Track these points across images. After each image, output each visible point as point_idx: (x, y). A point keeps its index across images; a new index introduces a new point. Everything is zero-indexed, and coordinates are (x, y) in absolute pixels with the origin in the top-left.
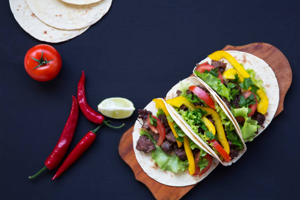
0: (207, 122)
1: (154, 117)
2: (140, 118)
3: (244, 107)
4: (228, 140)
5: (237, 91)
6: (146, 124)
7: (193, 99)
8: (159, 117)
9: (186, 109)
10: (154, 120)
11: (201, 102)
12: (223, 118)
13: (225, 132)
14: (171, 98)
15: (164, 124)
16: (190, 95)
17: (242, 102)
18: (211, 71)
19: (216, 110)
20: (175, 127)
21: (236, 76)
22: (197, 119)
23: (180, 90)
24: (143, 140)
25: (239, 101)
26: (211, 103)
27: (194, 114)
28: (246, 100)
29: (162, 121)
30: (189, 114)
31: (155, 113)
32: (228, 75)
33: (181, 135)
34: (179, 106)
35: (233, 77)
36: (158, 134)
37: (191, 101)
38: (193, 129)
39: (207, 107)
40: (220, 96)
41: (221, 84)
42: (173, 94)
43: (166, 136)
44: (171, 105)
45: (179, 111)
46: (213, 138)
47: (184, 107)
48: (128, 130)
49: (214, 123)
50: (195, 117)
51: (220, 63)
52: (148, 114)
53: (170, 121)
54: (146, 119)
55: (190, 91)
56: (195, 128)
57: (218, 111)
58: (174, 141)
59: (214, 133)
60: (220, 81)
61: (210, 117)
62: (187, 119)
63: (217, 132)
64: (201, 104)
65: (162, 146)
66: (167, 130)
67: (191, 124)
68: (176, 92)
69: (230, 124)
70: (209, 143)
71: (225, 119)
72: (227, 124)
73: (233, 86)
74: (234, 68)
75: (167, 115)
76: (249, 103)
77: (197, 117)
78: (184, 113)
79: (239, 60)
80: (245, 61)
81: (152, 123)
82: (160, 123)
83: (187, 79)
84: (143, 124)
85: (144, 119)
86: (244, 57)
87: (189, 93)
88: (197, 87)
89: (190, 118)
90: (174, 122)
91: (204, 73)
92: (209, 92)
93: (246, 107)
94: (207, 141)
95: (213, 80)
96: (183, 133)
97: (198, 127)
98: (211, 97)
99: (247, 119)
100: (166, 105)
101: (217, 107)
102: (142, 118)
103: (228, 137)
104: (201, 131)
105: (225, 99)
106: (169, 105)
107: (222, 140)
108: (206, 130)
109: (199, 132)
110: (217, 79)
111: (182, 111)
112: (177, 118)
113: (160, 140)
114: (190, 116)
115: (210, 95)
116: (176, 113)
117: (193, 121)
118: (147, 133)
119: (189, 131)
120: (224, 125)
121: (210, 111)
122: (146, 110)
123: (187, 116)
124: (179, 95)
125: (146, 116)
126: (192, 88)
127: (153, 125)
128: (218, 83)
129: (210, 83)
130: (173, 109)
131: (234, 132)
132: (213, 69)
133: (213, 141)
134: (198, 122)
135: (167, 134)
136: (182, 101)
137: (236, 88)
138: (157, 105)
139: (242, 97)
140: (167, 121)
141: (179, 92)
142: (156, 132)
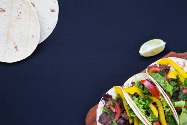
0: (153, 108)
1: (114, 100)
2: (103, 99)
3: (182, 100)
4: (167, 122)
5: (178, 88)
6: (107, 104)
7: (143, 90)
8: (117, 100)
9: (138, 96)
10: (114, 102)
11: (149, 92)
12: (165, 106)
13: (165, 116)
14: (127, 87)
15: (120, 106)
16: (142, 86)
17: (181, 96)
18: (160, 72)
19: (160, 100)
20: (129, 109)
21: (178, 76)
22: (145, 105)
23: (134, 81)
24: (104, 116)
25: (178, 95)
26: (157, 93)
27: (143, 101)
28: (183, 95)
29: (119, 104)
30: (140, 101)
31: (114, 97)
32: (172, 75)
33: (133, 115)
34: (133, 93)
35: (175, 77)
36: (116, 112)
37: (142, 91)
38: (142, 112)
39: (153, 96)
40: (165, 91)
41: (167, 82)
42: (128, 84)
43: (121, 114)
44: (127, 92)
45: (132, 97)
46: (156, 120)
47: (136, 95)
48: (94, 107)
49: (157, 108)
50: (144, 103)
51: (166, 66)
52: (109, 97)
53: (125, 104)
54: (107, 100)
55: (141, 83)
56: (143, 111)
57: (161, 100)
58: (127, 119)
59: (157, 116)
60: (165, 80)
61: (154, 104)
62: (138, 104)
63: (159, 115)
64: (149, 93)
65: (118, 121)
66: (122, 110)
67: (141, 108)
68: (131, 83)
69: (170, 111)
70: (153, 123)
71: (166, 107)
72: (167, 110)
73: (175, 84)
74: (176, 70)
75: (123, 99)
76: (186, 98)
77: (145, 103)
78: (136, 99)
79: (180, 65)
80: (184, 66)
81: (112, 104)
82: (117, 105)
83: (139, 74)
84: (105, 103)
85: (106, 100)
86: (184, 63)
87: (141, 85)
88: (147, 81)
89: (141, 104)
90: (128, 105)
91: (154, 73)
92: (156, 86)
93: (183, 101)
94: (151, 121)
95: (161, 79)
96: (134, 114)
97: (146, 110)
98: (157, 89)
99: (184, 110)
100: (123, 91)
101: (161, 97)
102: (105, 99)
103: (167, 119)
104: (148, 113)
105: (168, 93)
106: (126, 92)
107: (163, 122)
108: (151, 113)
109: (146, 114)
110: (164, 78)
111: (135, 97)
112: (131, 103)
113: (117, 117)
114: (141, 102)
115: (156, 88)
116: (130, 98)
117: (142, 106)
118: (107, 111)
119: (139, 113)
120: (165, 111)
121: (155, 100)
122: (108, 94)
123: (138, 101)
124: (133, 86)
125: (107, 99)
126: (143, 81)
127: (113, 106)
128: (165, 81)
129: (158, 81)
130: (128, 95)
131: (172, 116)
132: (161, 70)
133: (156, 122)
134: (146, 107)
135: (122, 113)
136: (135, 90)
137: (177, 86)
138: (116, 91)
139: (181, 92)
140: (123, 104)
141: (133, 83)
142: (114, 111)
